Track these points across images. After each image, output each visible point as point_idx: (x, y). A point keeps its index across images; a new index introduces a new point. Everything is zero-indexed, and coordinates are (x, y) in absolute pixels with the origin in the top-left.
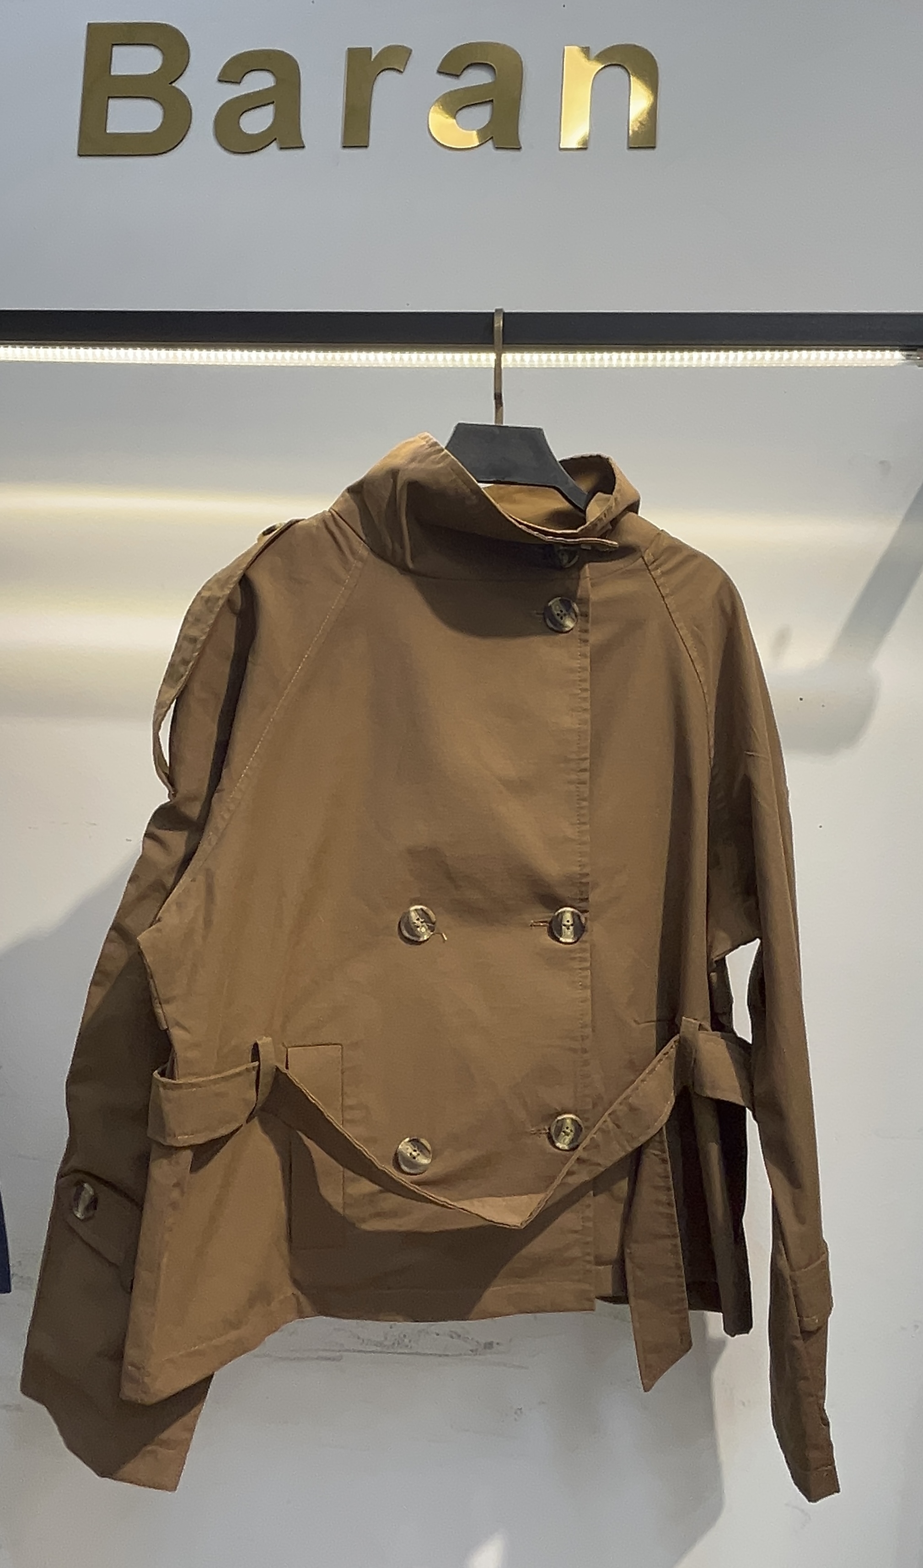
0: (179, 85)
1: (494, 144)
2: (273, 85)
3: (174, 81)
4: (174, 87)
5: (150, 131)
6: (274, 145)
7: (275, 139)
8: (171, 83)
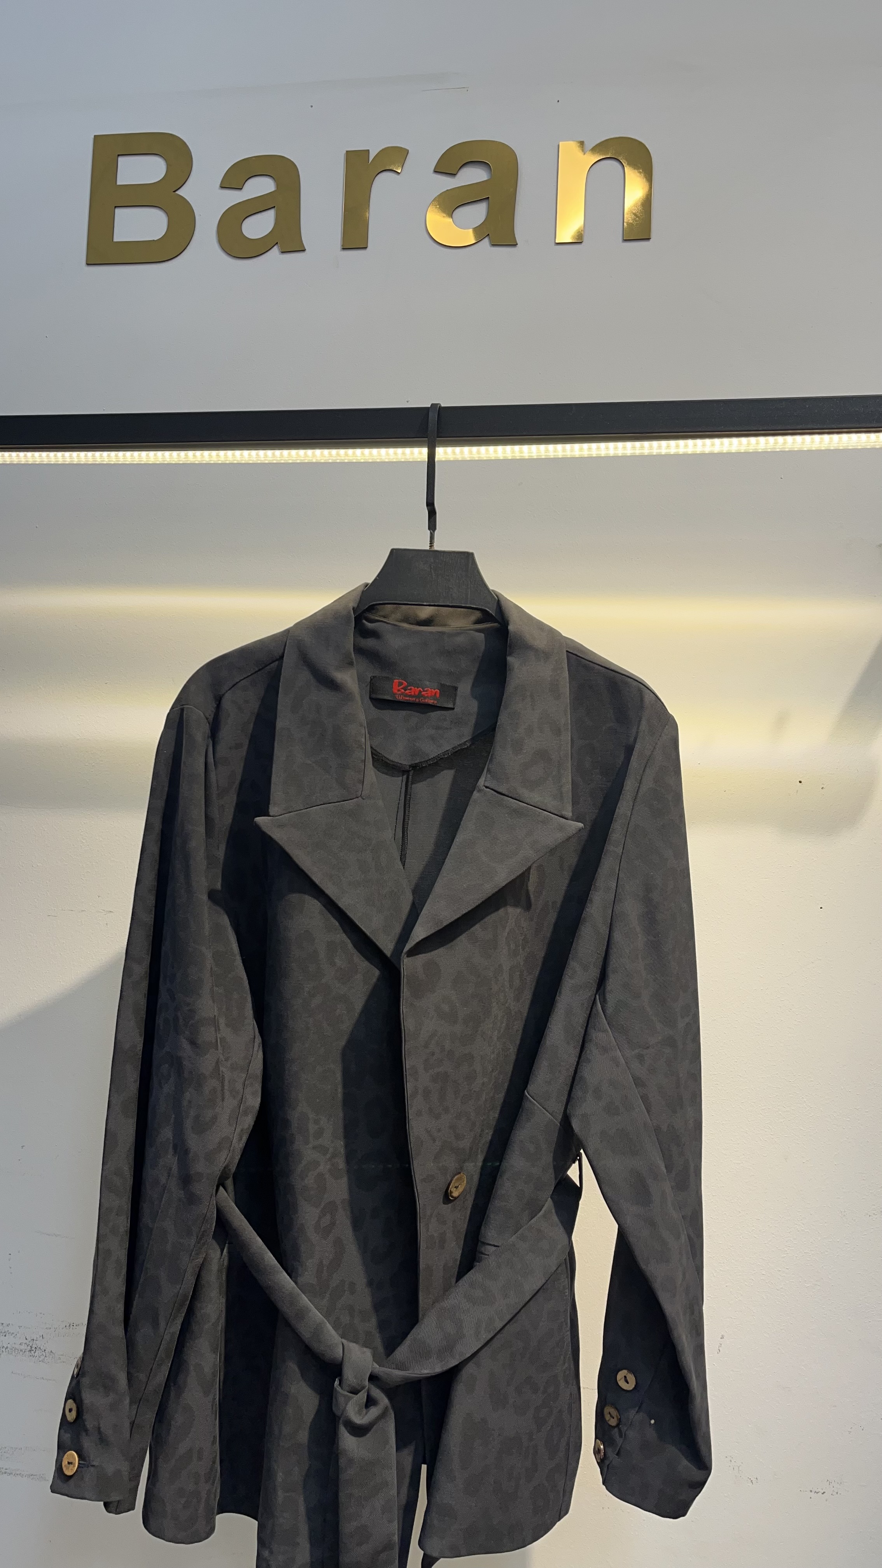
0: (182, 192)
1: (490, 242)
2: (274, 190)
3: (178, 189)
4: (176, 194)
5: (155, 239)
6: (275, 250)
7: (277, 243)
8: (174, 191)
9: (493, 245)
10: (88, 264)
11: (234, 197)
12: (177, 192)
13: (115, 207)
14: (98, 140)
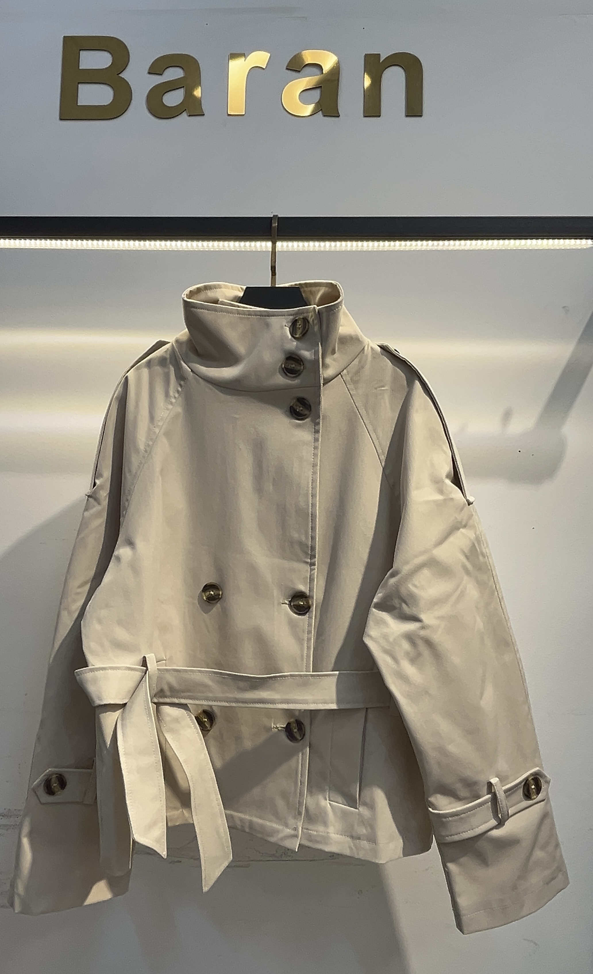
0: (123, 75)
1: (323, 113)
2: (183, 76)
3: (120, 74)
4: (119, 76)
5: (106, 104)
6: (185, 115)
7: (186, 110)
8: (118, 74)
9: (324, 116)
10: (61, 119)
11: (157, 80)
12: (120, 75)
13: (79, 83)
14: (66, 39)
